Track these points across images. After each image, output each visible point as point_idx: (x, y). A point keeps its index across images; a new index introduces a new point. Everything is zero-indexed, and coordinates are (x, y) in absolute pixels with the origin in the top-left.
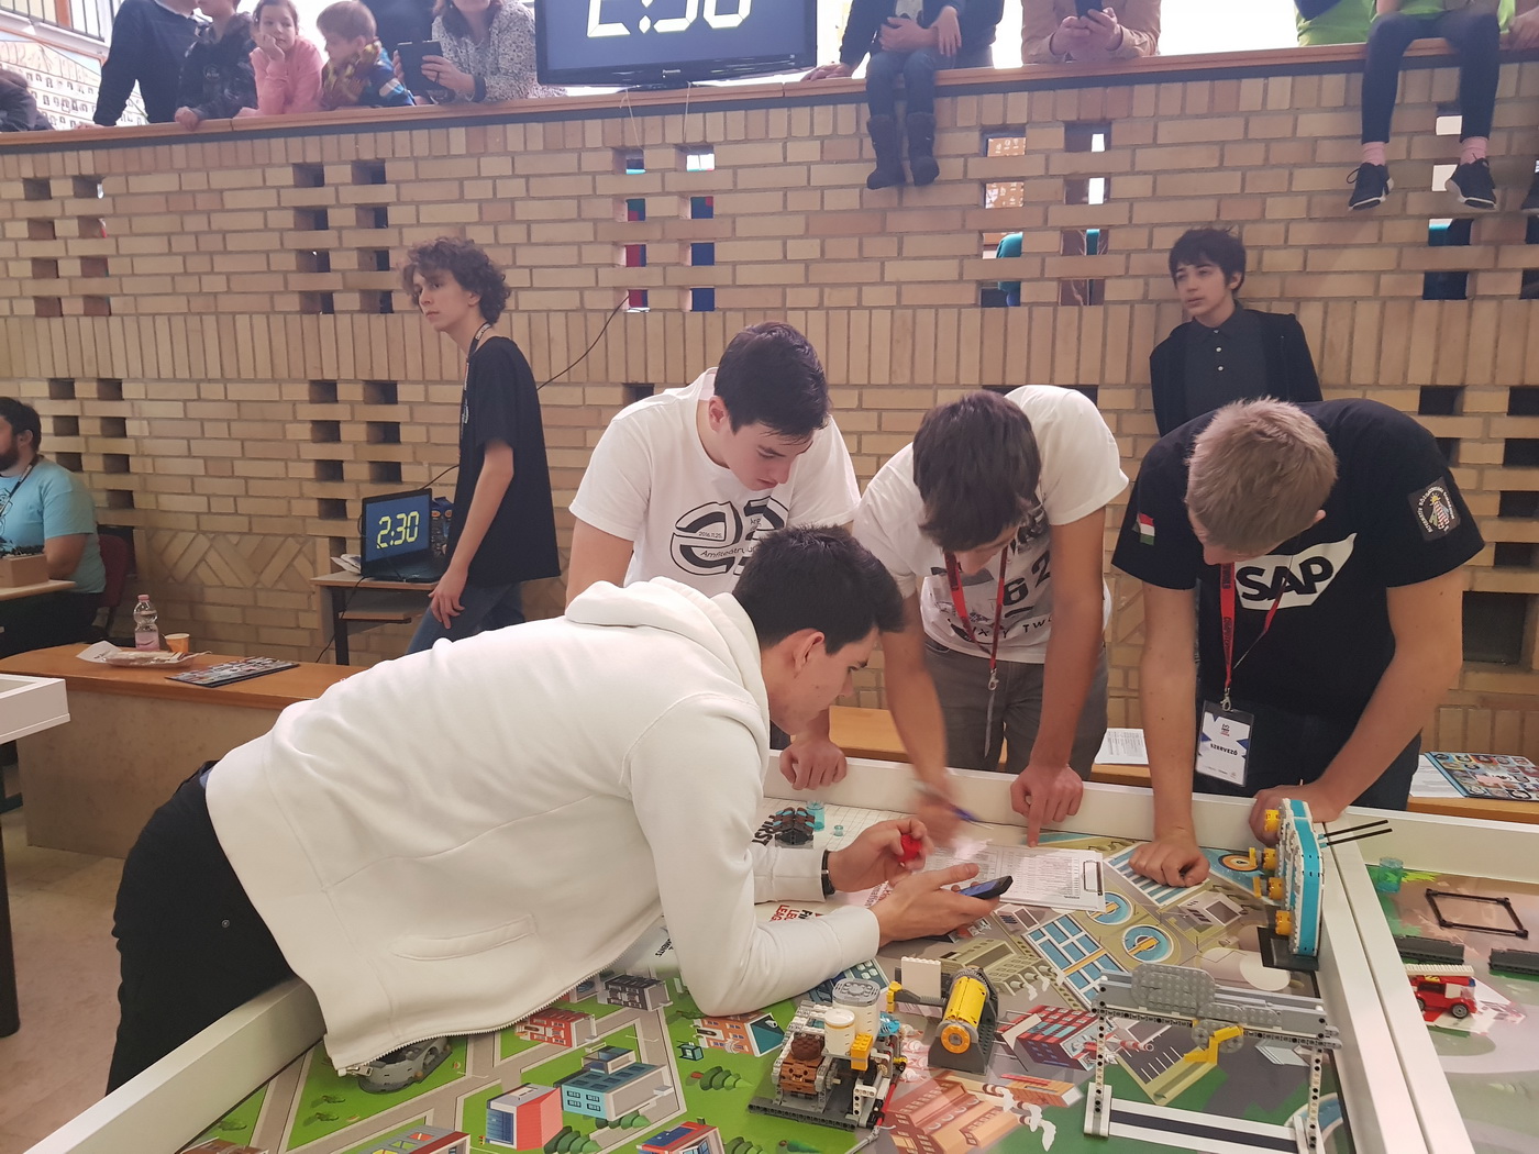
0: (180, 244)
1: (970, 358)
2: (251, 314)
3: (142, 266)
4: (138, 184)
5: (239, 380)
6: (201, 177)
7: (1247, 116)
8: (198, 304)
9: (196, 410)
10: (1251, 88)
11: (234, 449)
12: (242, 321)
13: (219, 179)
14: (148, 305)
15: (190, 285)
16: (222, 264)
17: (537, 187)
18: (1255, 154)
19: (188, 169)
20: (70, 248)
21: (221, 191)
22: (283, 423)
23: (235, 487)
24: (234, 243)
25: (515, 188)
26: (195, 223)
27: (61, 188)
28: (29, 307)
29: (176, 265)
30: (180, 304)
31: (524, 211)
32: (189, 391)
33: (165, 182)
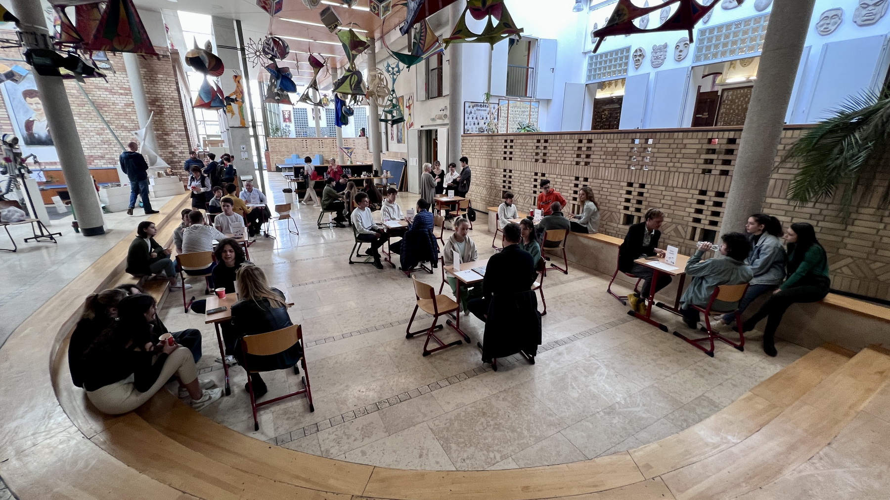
0: (522, 150)
1: (626, 177)
2: (529, 161)
3: (517, 153)
4: (518, 141)
5: (526, 171)
7: (675, 139)
8: (523, 159)
9: (521, 175)
10: (676, 134)
11: (524, 182)
13: (528, 141)
14: (516, 159)
15: (522, 157)
16: (526, 154)
17: (568, 145)
18: (675, 146)
20: (508, 150)
22: (530, 178)
23: (523, 187)
25: (564, 145)
26: (524, 147)
27: (509, 141)
28: (503, 158)
29: (520, 153)
30: (520, 159)
31: (565, 148)
32: (520, 172)
33: (521, 141)
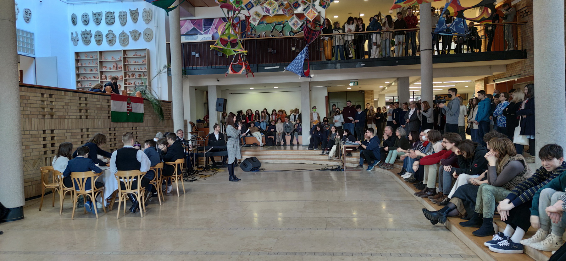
2: (34, 118)
5: (32, 130)
6: (27, 93)
12: (33, 119)
16: (29, 109)
19: (25, 92)
21: (30, 96)
22: (39, 138)
24: (32, 105)
